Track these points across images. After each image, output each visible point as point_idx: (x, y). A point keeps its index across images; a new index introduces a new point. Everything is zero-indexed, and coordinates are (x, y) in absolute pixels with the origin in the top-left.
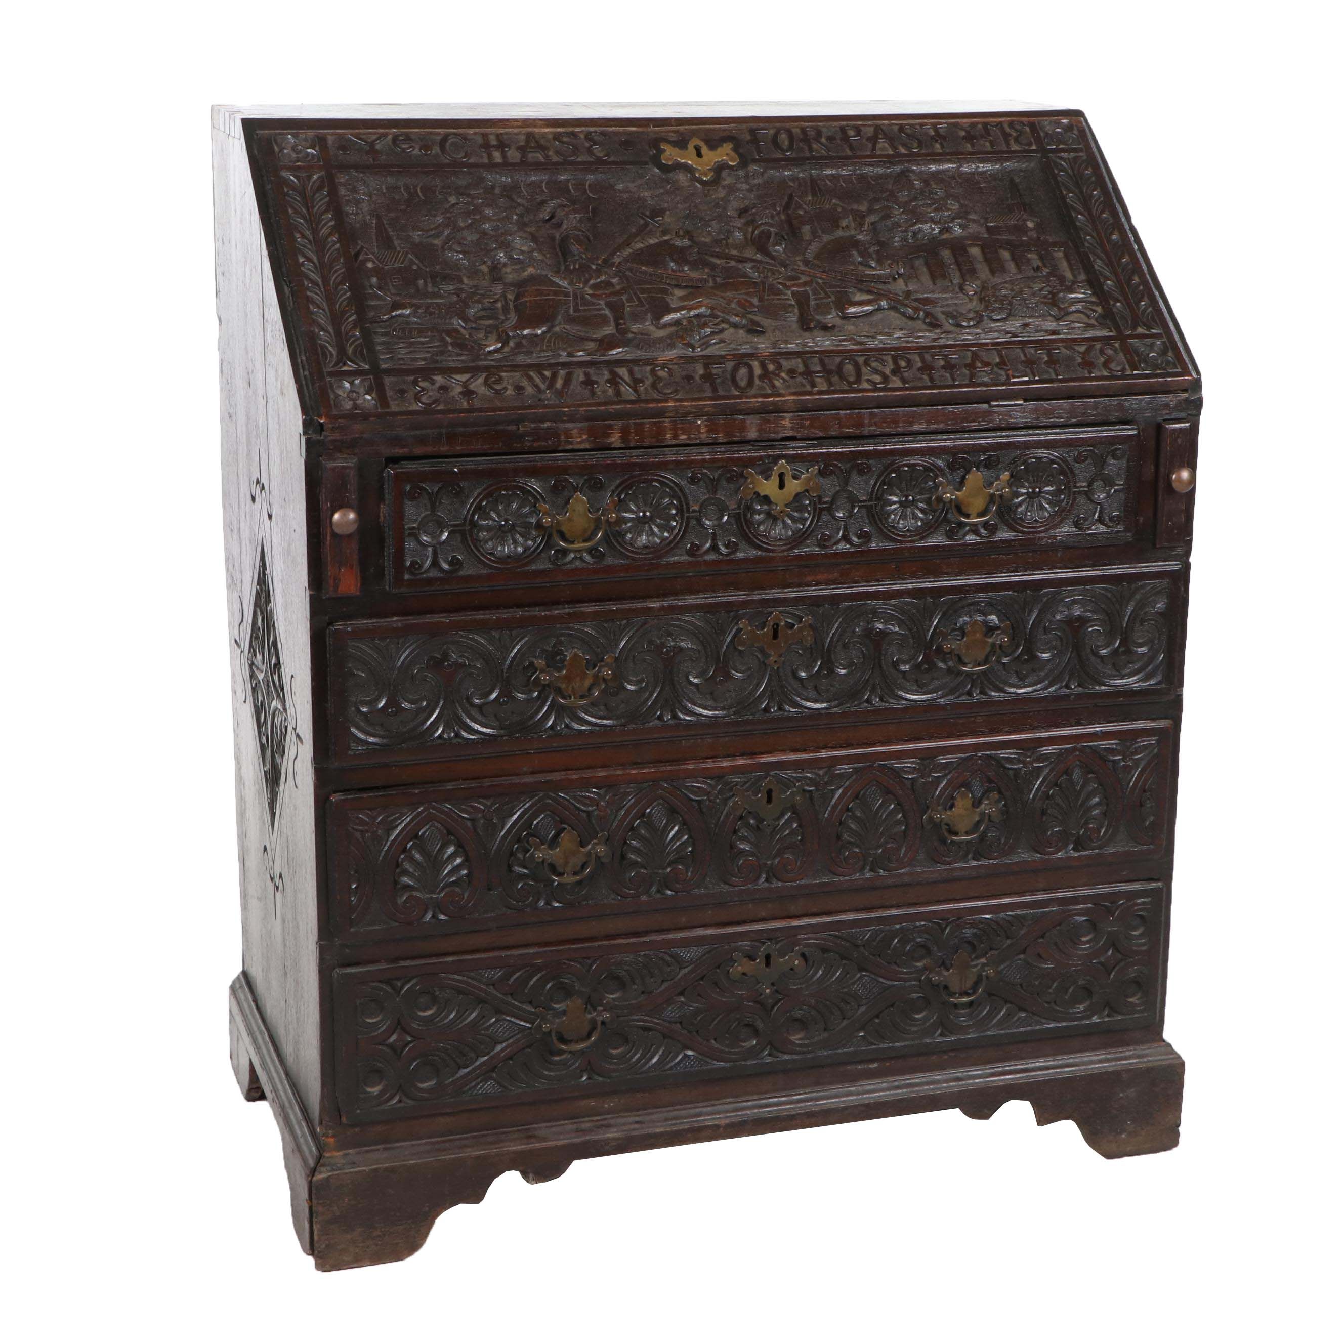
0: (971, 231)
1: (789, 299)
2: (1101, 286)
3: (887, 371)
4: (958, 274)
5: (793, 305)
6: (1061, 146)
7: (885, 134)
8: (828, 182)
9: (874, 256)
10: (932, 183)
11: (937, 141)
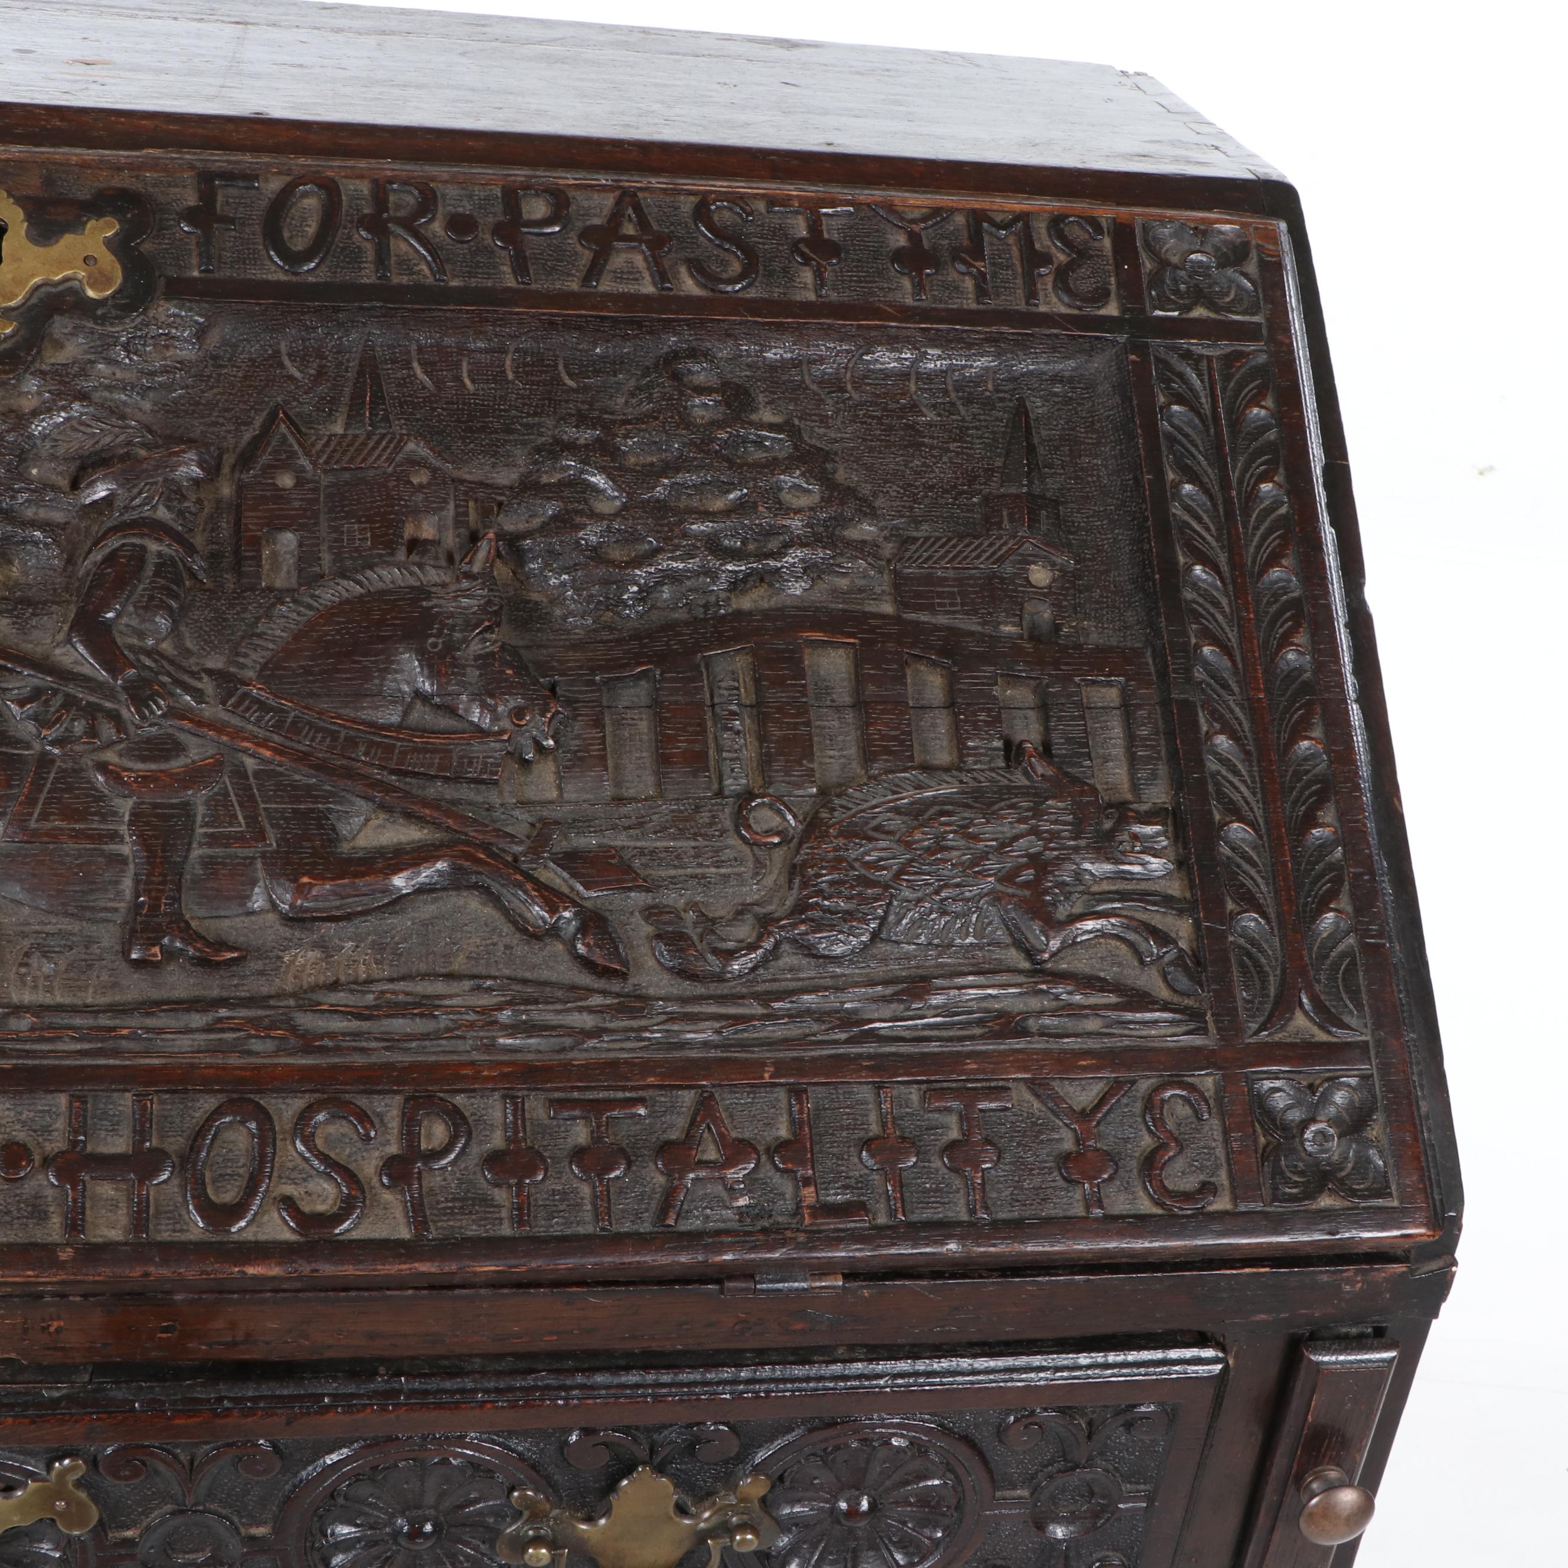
0: (843, 583)
1: (114, 837)
2: (1212, 833)
3: (369, 1166)
4: (748, 749)
5: (121, 860)
6: (1199, 312)
7: (643, 223)
8: (418, 371)
9: (473, 674)
10: (761, 398)
11: (807, 261)
